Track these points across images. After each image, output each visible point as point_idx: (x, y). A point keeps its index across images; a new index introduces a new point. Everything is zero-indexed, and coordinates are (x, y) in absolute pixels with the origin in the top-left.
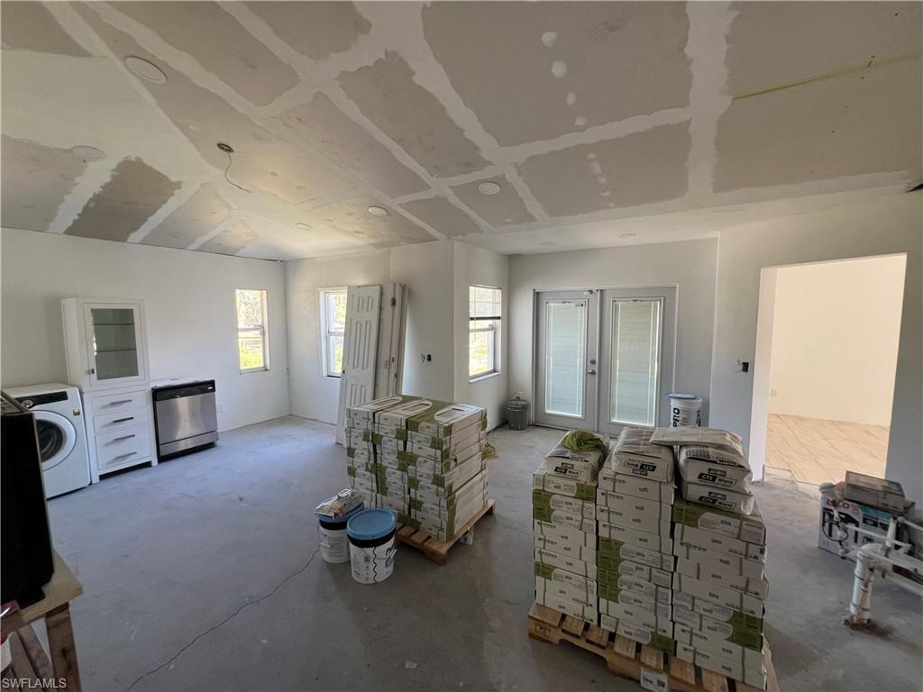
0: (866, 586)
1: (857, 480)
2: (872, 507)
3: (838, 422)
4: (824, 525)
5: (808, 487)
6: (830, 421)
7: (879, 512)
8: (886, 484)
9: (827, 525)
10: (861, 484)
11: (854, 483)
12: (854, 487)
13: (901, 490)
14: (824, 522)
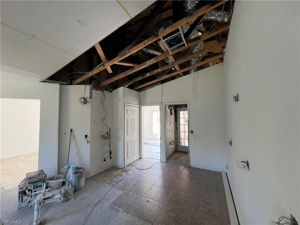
0: (38, 211)
1: (30, 175)
2: (36, 182)
3: (17, 157)
4: (19, 199)
5: (10, 186)
6: (14, 157)
7: (38, 182)
8: (39, 172)
9: (21, 198)
10: (32, 176)
11: (30, 177)
12: (30, 178)
13: (43, 172)
14: (19, 197)
